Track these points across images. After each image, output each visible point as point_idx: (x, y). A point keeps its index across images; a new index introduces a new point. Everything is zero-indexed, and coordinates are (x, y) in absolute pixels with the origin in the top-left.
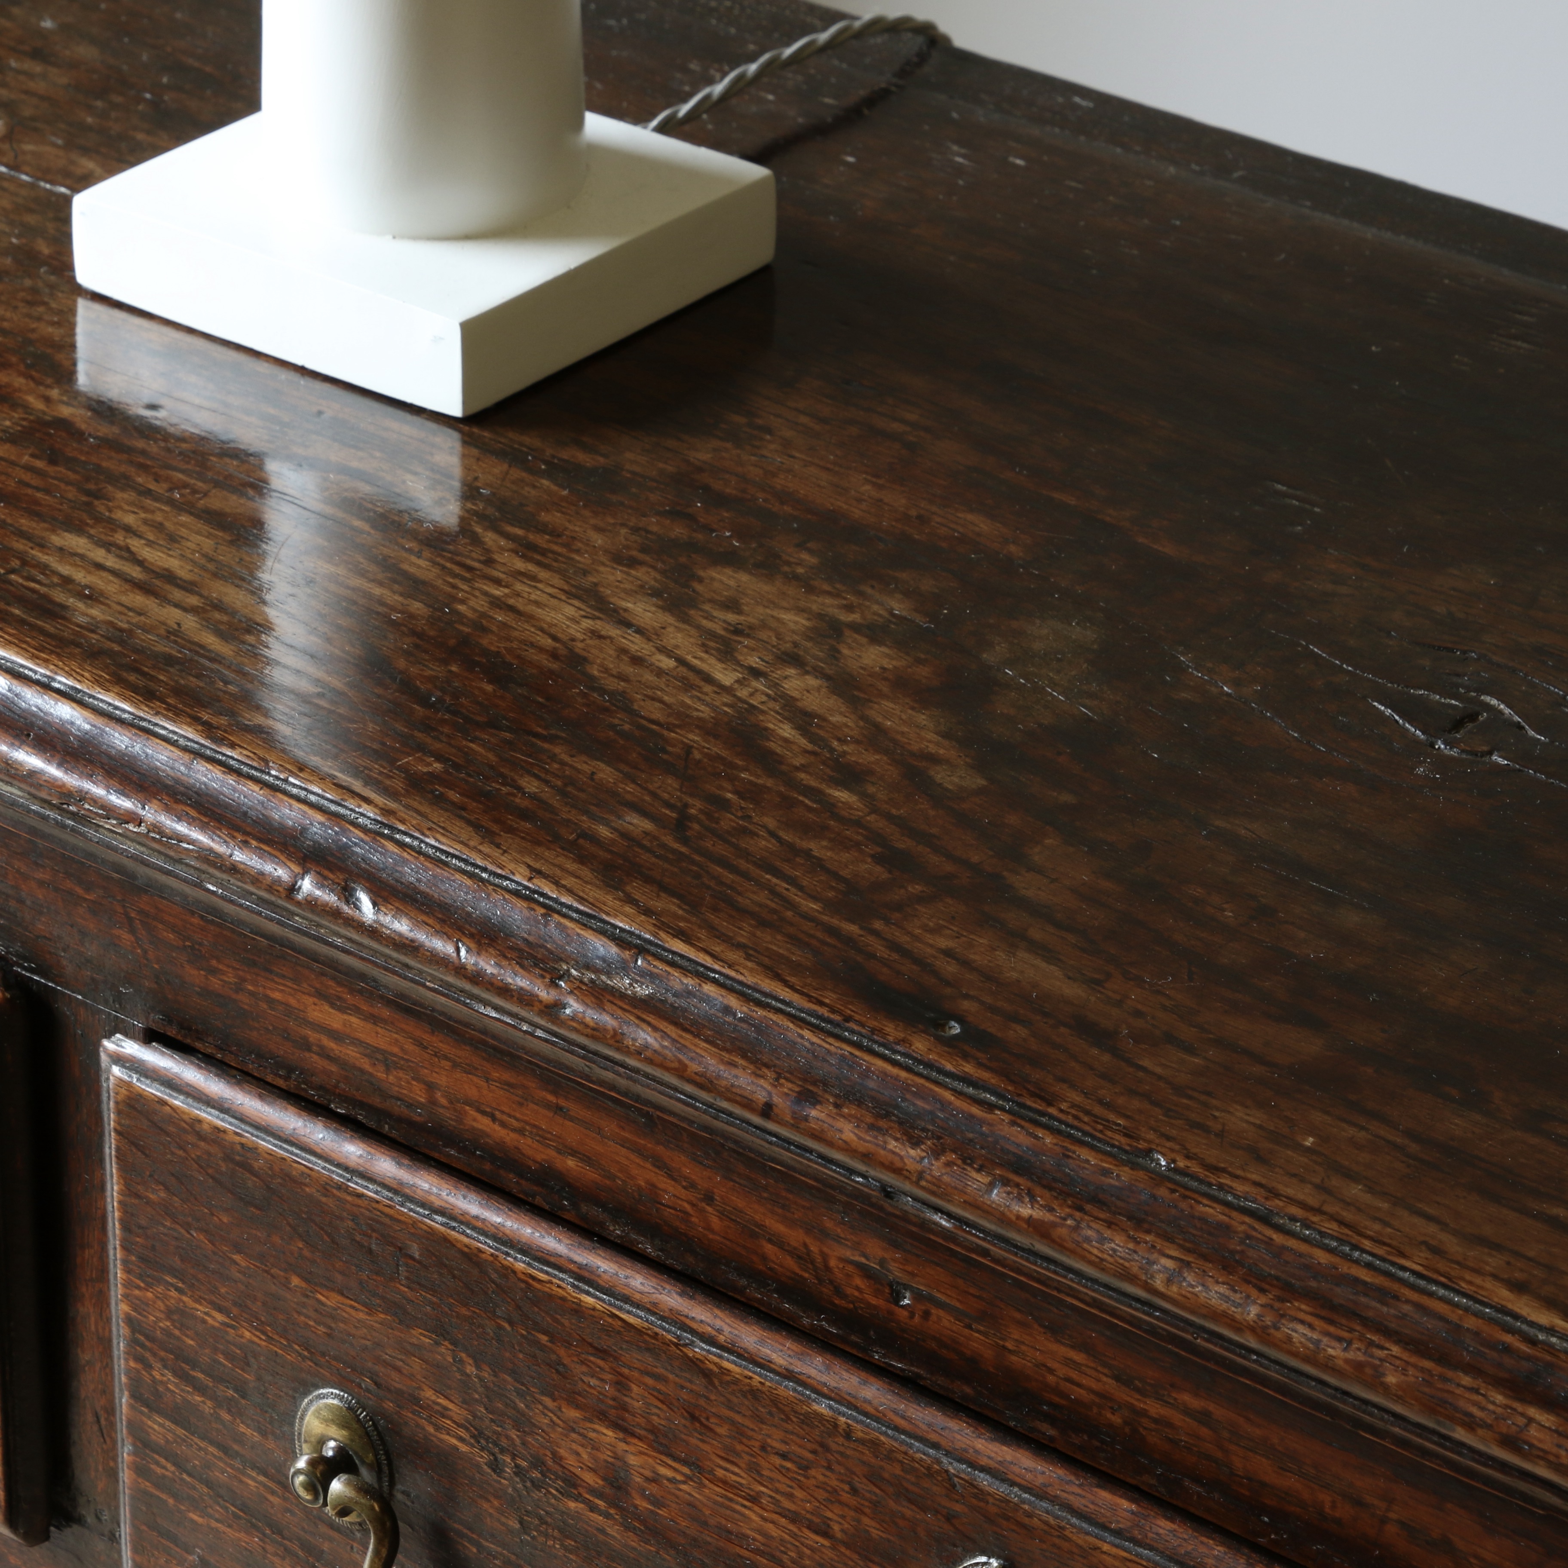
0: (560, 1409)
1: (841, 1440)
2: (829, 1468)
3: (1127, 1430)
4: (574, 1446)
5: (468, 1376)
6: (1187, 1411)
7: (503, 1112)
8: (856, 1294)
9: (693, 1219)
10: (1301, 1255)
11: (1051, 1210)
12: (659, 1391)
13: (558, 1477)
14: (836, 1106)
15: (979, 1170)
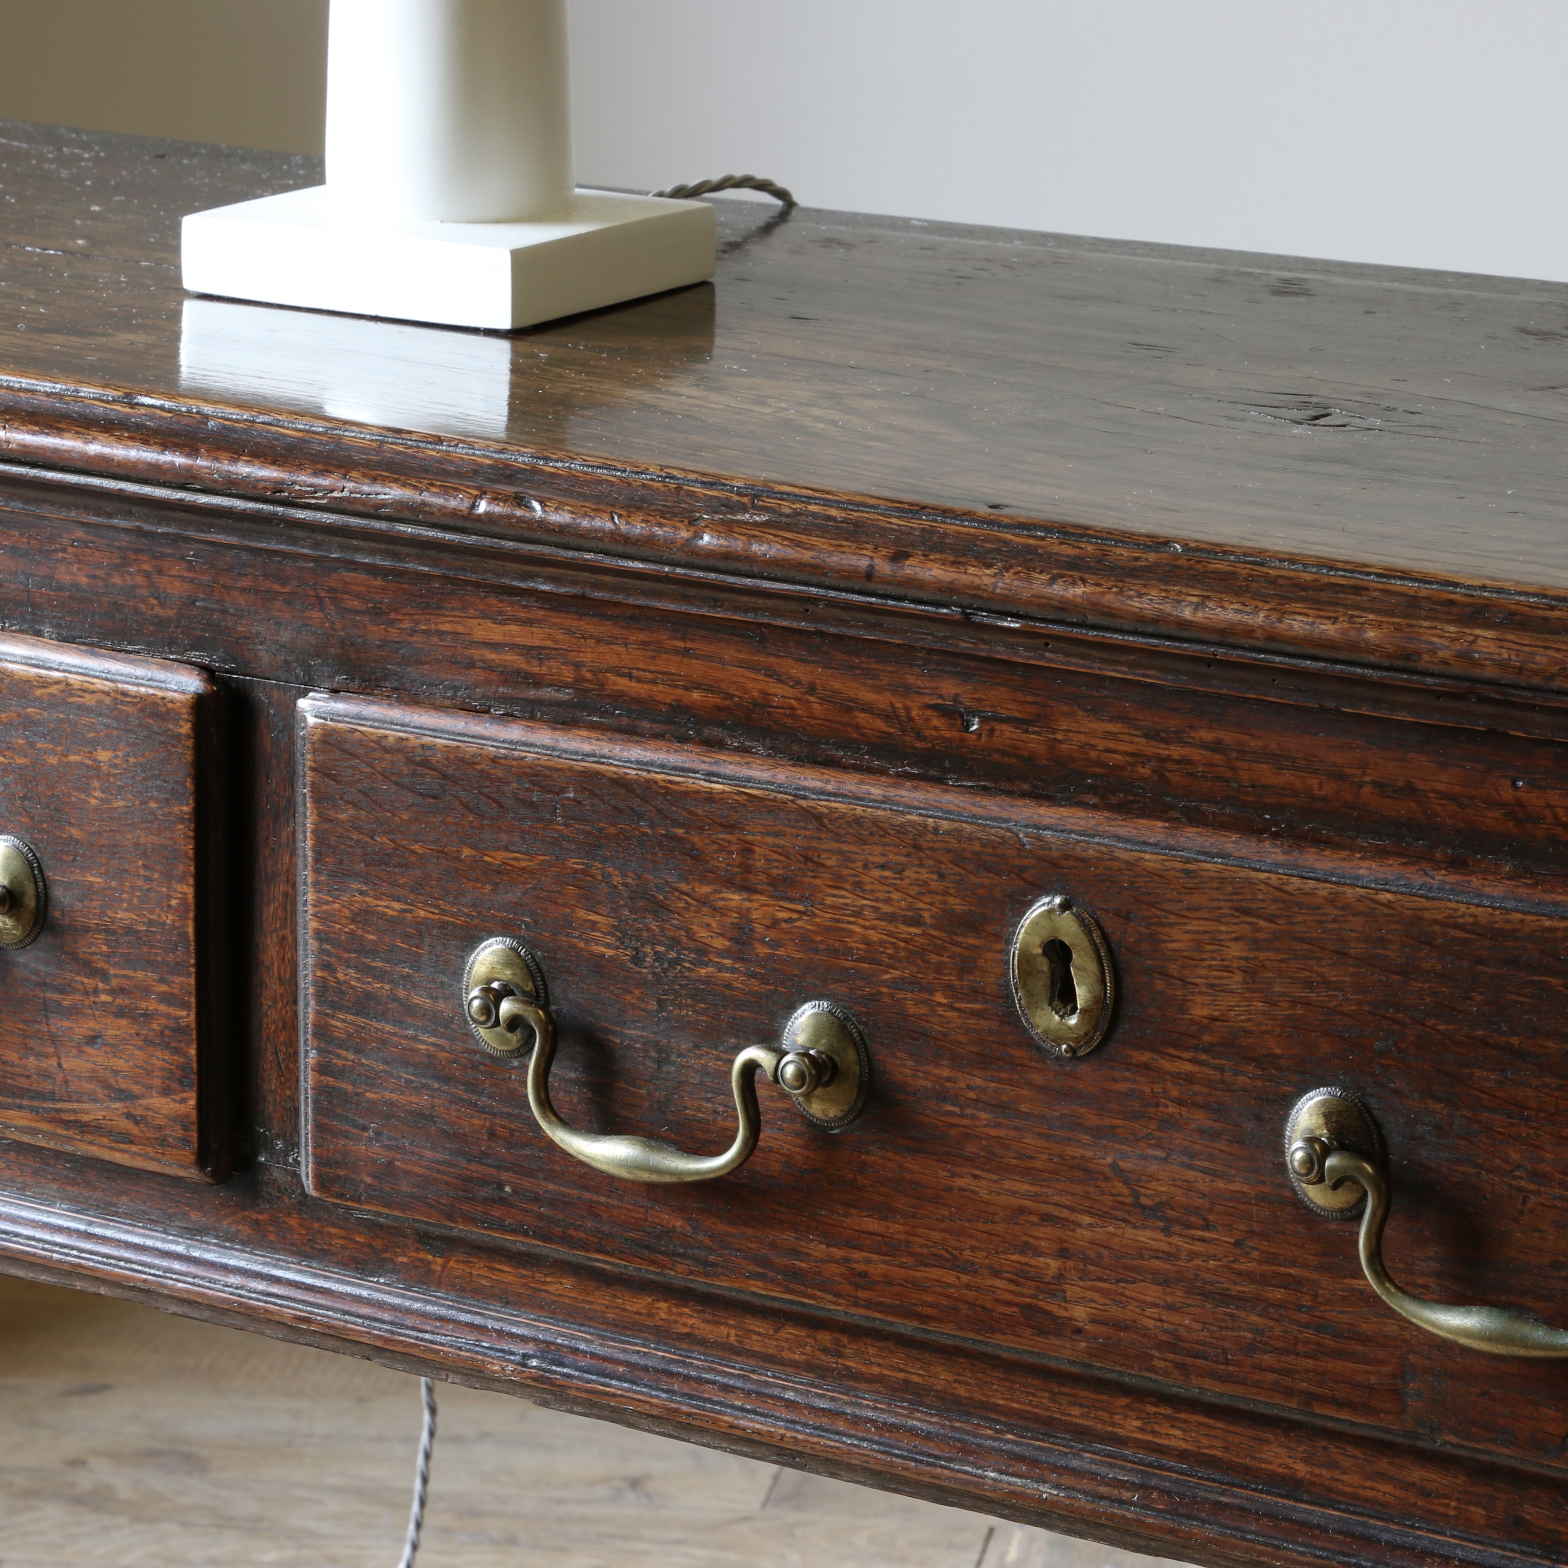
0: (693, 889)
1: (930, 837)
2: (921, 865)
3: (1155, 778)
4: (706, 919)
5: (615, 887)
6: (1205, 746)
7: (638, 669)
8: (934, 733)
9: (800, 712)
10: (1291, 578)
11: (1098, 585)
12: (778, 846)
13: (690, 950)
14: (924, 555)
15: (1041, 573)
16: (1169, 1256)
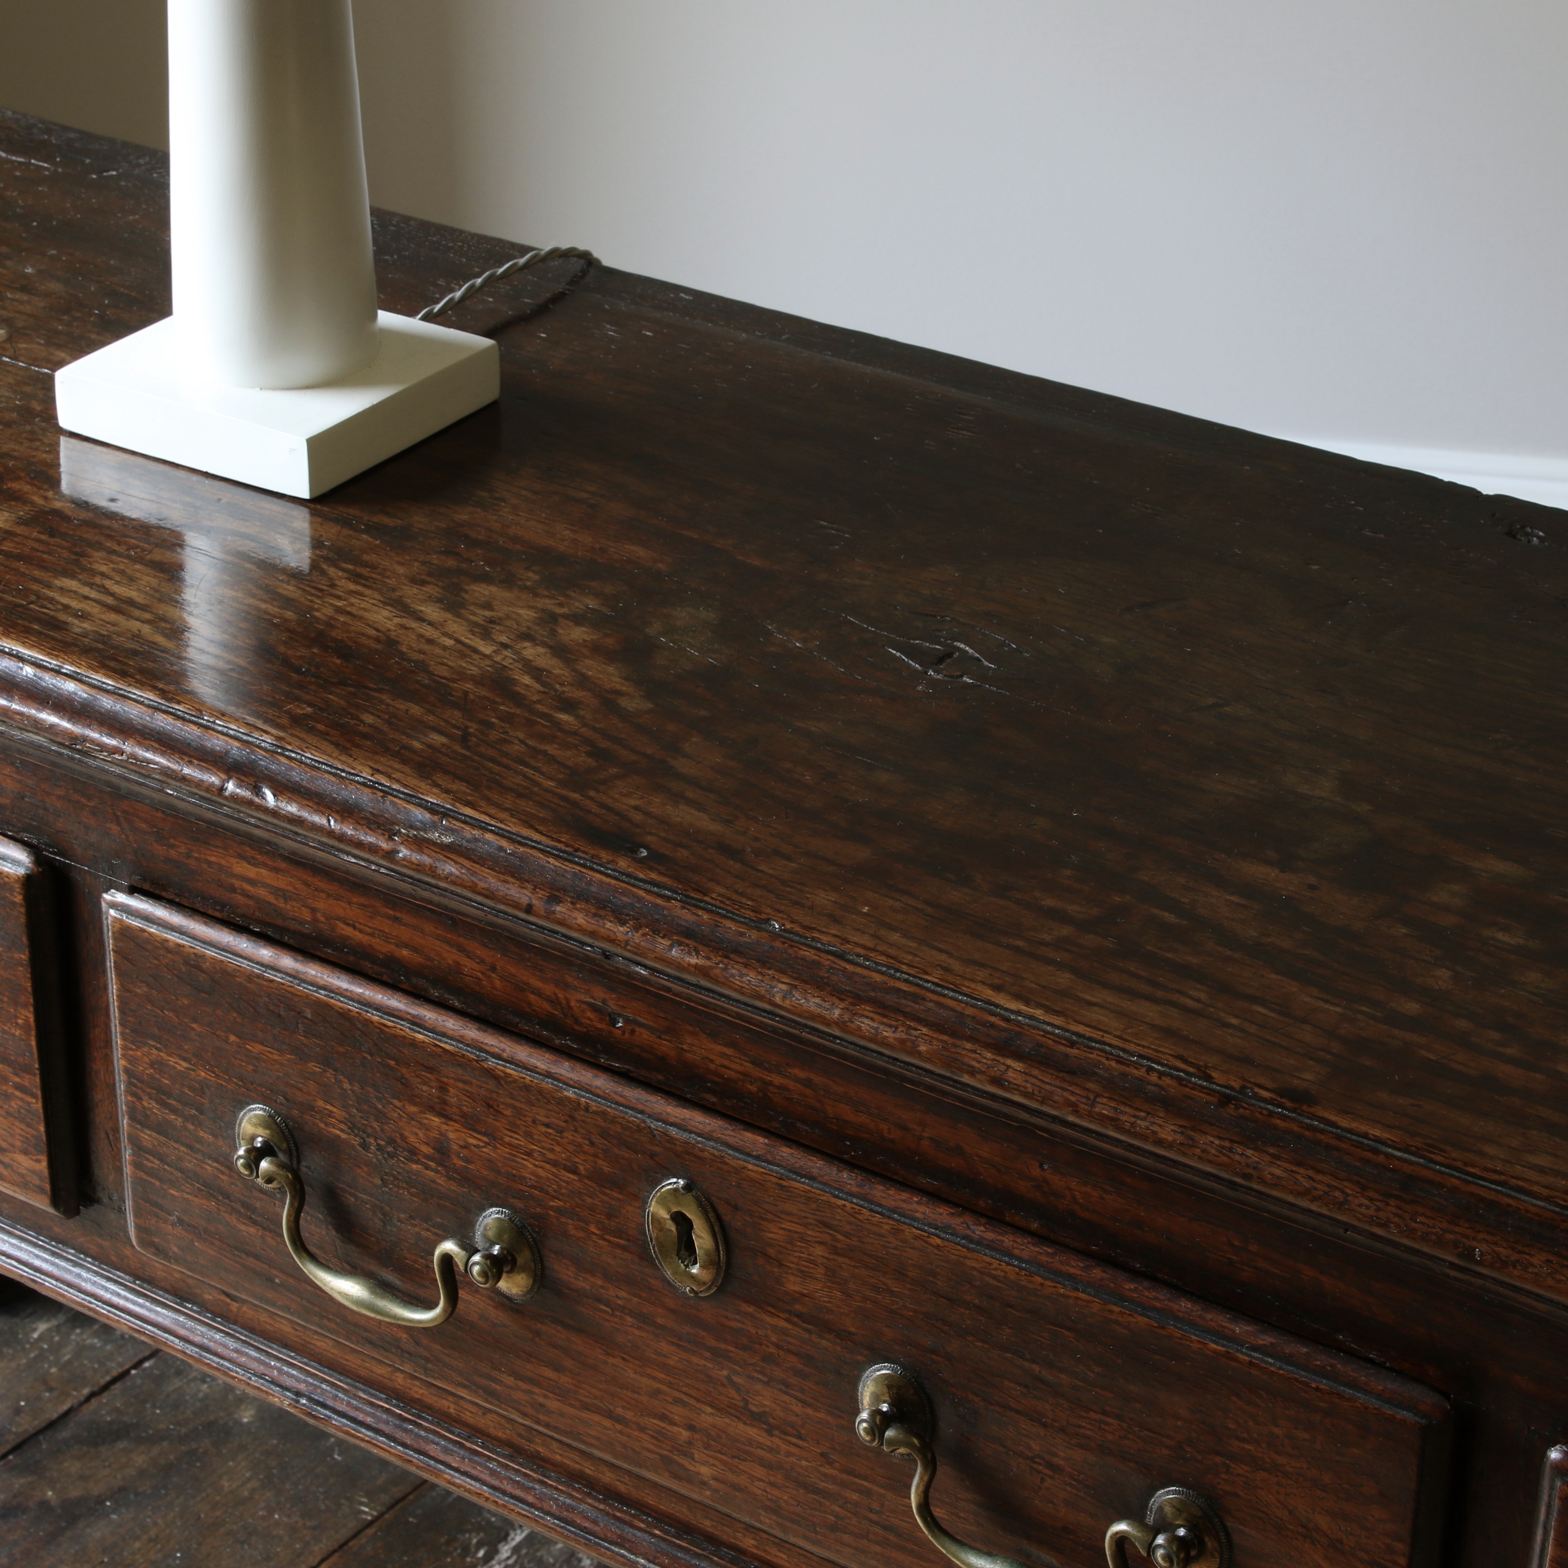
0: (404, 1106)
1: (582, 1113)
2: (576, 1131)
3: (760, 1094)
4: (414, 1130)
5: (345, 1090)
6: (797, 1080)
7: (360, 923)
8: (588, 1022)
9: (484, 983)
10: (864, 977)
11: (709, 959)
12: (467, 1091)
13: (404, 1150)
14: (572, 903)
15: (663, 938)
16: (770, 1450)
